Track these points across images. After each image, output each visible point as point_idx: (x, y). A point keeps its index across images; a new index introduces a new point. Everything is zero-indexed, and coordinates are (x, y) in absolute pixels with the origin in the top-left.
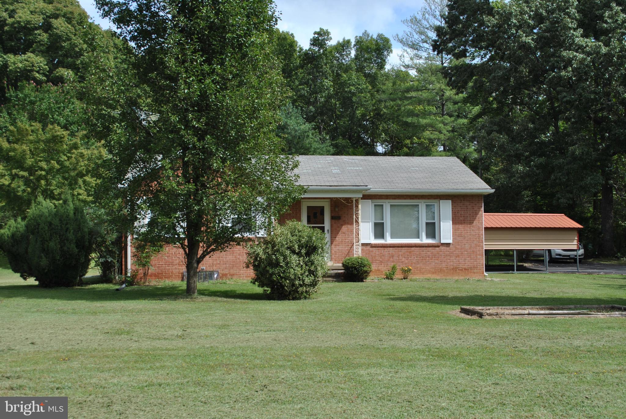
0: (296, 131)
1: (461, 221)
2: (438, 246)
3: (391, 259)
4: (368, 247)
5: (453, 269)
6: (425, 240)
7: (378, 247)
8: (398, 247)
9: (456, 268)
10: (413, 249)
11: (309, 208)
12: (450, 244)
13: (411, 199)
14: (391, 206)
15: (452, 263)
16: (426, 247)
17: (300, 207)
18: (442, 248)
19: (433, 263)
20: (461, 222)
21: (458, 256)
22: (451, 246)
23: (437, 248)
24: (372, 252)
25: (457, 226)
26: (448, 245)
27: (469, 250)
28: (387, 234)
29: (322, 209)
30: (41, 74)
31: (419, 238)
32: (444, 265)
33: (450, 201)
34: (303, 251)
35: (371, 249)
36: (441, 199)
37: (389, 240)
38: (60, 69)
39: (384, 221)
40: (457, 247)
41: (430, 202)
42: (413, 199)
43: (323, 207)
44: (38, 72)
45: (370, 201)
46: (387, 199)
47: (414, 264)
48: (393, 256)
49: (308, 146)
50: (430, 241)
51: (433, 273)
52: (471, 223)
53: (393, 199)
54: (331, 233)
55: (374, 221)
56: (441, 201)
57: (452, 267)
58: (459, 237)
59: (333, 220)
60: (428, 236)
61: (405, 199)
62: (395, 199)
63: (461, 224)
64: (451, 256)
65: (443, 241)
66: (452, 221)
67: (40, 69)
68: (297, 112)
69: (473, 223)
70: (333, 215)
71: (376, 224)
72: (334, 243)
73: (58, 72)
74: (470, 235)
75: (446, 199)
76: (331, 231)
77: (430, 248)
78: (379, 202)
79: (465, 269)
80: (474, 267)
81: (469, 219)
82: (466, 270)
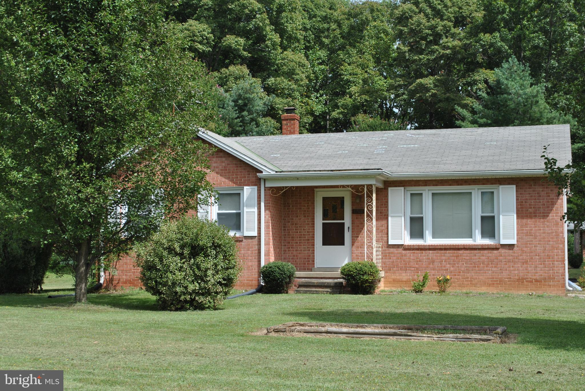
0: (519, 95)
1: (531, 213)
2: (497, 249)
3: (431, 266)
4: (400, 250)
5: (518, 280)
6: (479, 240)
7: (413, 249)
8: (441, 249)
9: (523, 279)
10: (461, 252)
11: (324, 199)
12: (514, 245)
13: (458, 185)
14: (433, 194)
15: (516, 272)
16: (479, 249)
17: (314, 198)
18: (502, 251)
19: (490, 272)
20: (530, 216)
21: (526, 262)
22: (515, 248)
23: (495, 252)
24: (405, 255)
25: (524, 221)
26: (511, 247)
27: (542, 254)
28: (427, 232)
29: (341, 200)
30: (204, 44)
31: (471, 237)
32: (505, 274)
33: (514, 186)
34: (186, 252)
35: (404, 252)
36: (501, 184)
37: (429, 240)
38: (228, 36)
39: (423, 215)
40: (525, 249)
41: (488, 188)
42: (461, 185)
43: (343, 198)
44: (201, 43)
45: (403, 188)
46: (426, 185)
47: (464, 272)
48: (433, 262)
49: (538, 115)
50: (487, 242)
51: (489, 285)
52: (545, 216)
53: (434, 185)
54: (352, 232)
55: (409, 215)
56: (501, 187)
57: (517, 277)
58: (527, 235)
59: (355, 215)
60: (484, 235)
61: (450, 185)
62: (436, 185)
63: (531, 218)
64: (515, 263)
65: (503, 242)
66: (517, 213)
67: (204, 39)
68: (523, 71)
69: (548, 216)
70: (354, 208)
71: (412, 220)
72: (355, 244)
73: (225, 41)
74: (544, 233)
75: (509, 184)
76: (352, 229)
77: (486, 251)
78: (416, 190)
79: (536, 281)
80: (550, 278)
81: (542, 210)
82: (538, 282)
